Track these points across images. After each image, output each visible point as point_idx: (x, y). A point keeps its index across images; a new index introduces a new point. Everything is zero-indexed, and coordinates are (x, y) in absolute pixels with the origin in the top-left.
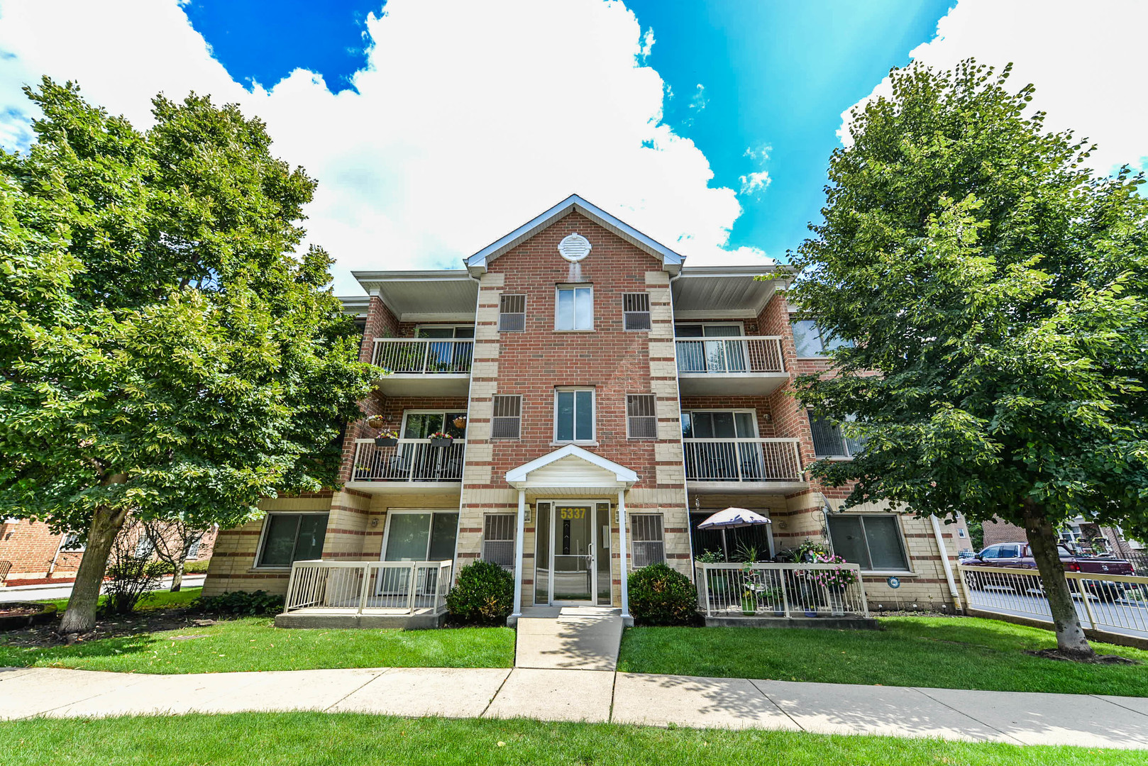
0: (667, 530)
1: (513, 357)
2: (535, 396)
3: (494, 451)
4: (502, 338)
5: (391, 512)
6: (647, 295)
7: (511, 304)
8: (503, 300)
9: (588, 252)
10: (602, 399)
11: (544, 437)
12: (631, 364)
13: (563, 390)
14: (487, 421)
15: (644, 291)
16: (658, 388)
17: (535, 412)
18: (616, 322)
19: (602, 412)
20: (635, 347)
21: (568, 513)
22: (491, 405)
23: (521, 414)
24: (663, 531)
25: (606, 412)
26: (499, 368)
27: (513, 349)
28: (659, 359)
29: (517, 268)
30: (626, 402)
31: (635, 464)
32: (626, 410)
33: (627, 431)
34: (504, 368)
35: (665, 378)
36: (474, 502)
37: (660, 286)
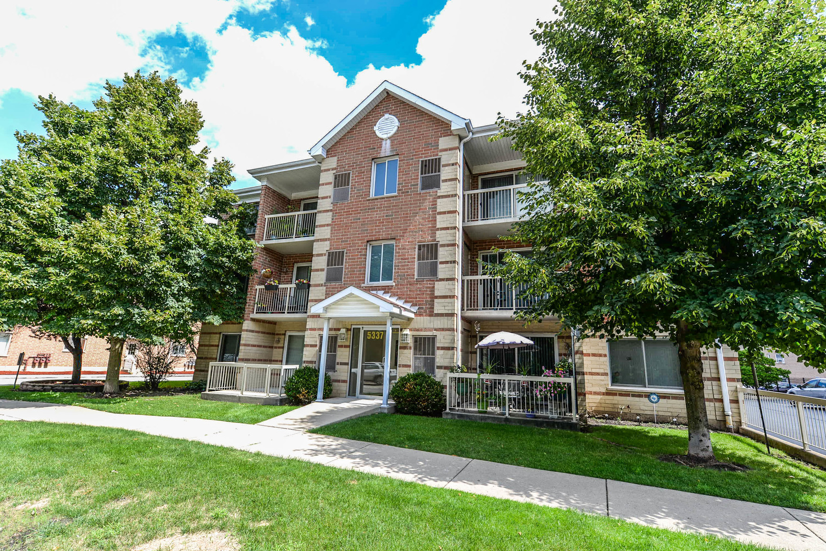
0: (438, 348)
1: (341, 221)
2: (354, 250)
3: (326, 291)
4: (334, 208)
5: (288, 333)
6: (440, 159)
7: (341, 180)
8: (336, 178)
9: (396, 128)
10: (399, 249)
11: (358, 280)
12: (423, 219)
13: (374, 243)
14: (322, 270)
15: (437, 155)
16: (442, 237)
17: (353, 262)
18: (413, 185)
19: (399, 259)
20: (427, 204)
21: (372, 335)
22: (325, 258)
23: (344, 264)
24: (436, 348)
25: (402, 259)
26: (332, 231)
27: (341, 215)
28: (444, 213)
29: (346, 151)
30: (417, 250)
31: (419, 298)
32: (416, 256)
33: (416, 274)
34: (335, 230)
35: (447, 228)
36: (313, 327)
37: (451, 149)
